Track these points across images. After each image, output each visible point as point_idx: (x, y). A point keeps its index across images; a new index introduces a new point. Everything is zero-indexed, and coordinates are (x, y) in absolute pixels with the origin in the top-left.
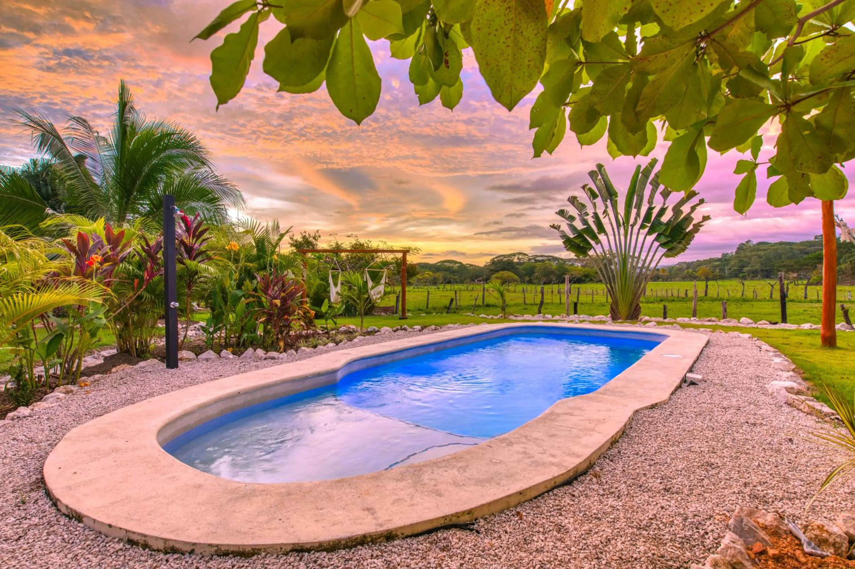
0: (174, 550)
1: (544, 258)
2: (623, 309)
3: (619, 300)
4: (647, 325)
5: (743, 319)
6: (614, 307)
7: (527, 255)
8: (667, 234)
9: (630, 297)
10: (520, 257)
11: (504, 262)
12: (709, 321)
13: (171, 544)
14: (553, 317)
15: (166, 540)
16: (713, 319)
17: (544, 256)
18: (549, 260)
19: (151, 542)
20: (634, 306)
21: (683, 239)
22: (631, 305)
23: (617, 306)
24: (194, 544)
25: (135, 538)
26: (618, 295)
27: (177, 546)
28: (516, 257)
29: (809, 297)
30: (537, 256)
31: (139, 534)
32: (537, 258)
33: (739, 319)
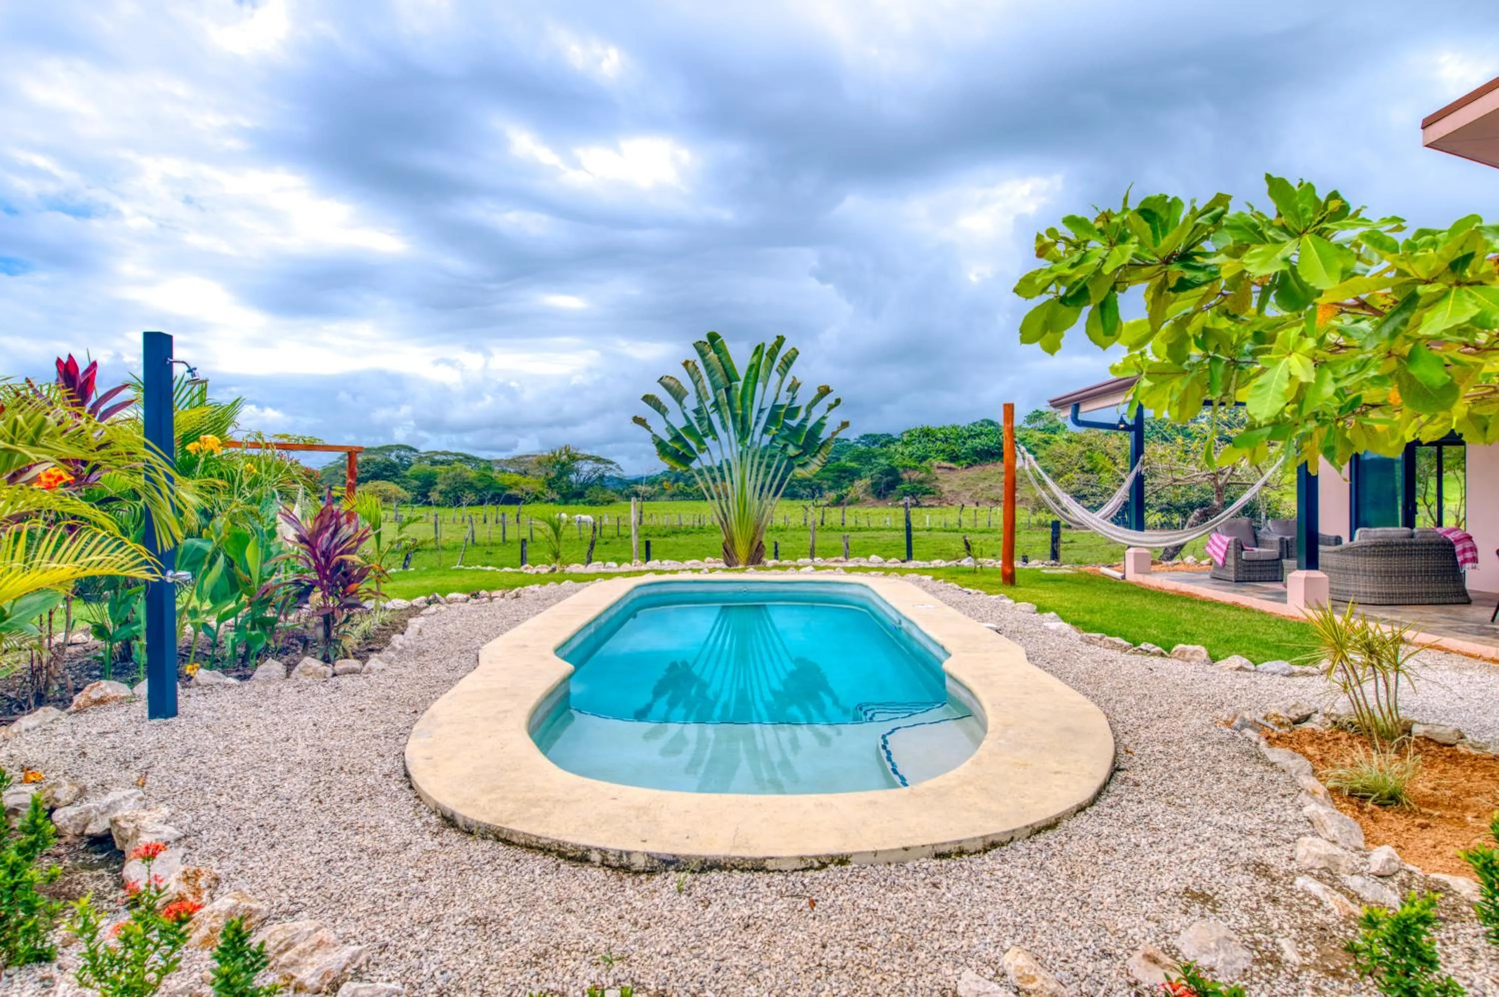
0: (994, 845)
1: (450, 458)
2: (742, 550)
3: (736, 537)
4: (803, 570)
5: (873, 557)
6: (729, 546)
7: (416, 451)
8: (801, 443)
9: (751, 530)
10: (402, 453)
11: (377, 464)
12: (836, 561)
13: (990, 840)
14: (619, 566)
15: (984, 838)
16: (841, 558)
17: (450, 454)
18: (460, 461)
19: (966, 847)
20: (756, 544)
21: (818, 452)
22: (752, 543)
23: (733, 545)
24: (1014, 831)
25: (945, 849)
26: (735, 529)
27: (997, 839)
28: (393, 455)
29: (847, 525)
30: (436, 453)
31: (951, 843)
32: (437, 458)
33: (867, 557)
